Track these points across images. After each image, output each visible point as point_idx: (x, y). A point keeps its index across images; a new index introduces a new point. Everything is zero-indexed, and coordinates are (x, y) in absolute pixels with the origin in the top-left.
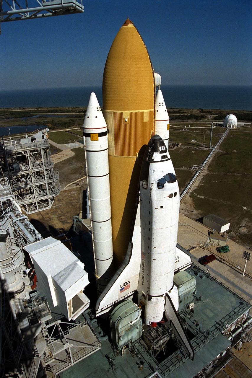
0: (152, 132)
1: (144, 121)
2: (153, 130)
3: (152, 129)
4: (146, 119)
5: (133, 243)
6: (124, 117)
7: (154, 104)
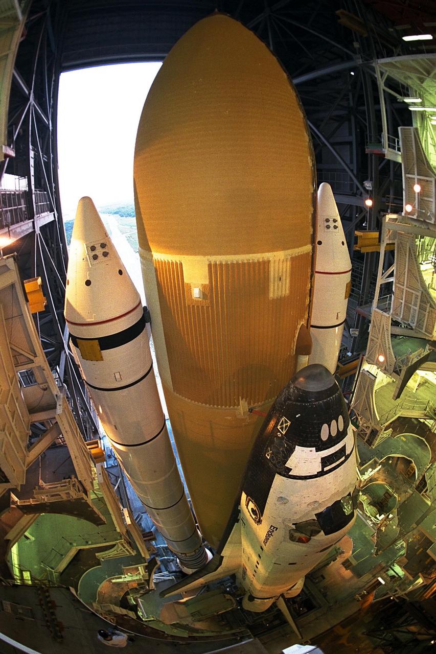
0: (299, 327)
1: (271, 295)
2: (306, 316)
3: (302, 317)
4: (279, 288)
5: (223, 557)
6: (185, 281)
7: (312, 230)
